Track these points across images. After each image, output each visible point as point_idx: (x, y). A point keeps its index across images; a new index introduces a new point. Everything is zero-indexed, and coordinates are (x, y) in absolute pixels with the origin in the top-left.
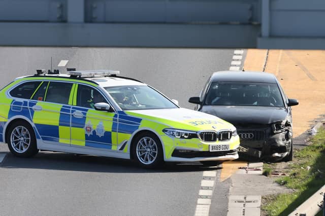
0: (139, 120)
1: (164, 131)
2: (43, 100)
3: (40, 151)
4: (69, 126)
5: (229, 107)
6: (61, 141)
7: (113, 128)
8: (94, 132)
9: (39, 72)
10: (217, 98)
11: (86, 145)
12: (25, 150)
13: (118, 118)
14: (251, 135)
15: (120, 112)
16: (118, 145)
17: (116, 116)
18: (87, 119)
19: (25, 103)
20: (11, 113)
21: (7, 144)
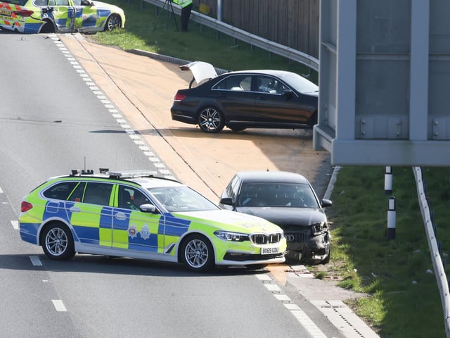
0: (188, 222)
1: (215, 233)
2: (81, 201)
3: (77, 254)
4: (110, 228)
5: (264, 208)
6: (101, 243)
7: (159, 231)
8: (139, 234)
9: (75, 172)
10: (248, 200)
11: (129, 248)
12: (61, 253)
13: (164, 220)
14: (292, 237)
15: (166, 214)
16: (164, 248)
17: (162, 218)
18: (130, 221)
19: (62, 205)
20: (46, 215)
21: (41, 247)
